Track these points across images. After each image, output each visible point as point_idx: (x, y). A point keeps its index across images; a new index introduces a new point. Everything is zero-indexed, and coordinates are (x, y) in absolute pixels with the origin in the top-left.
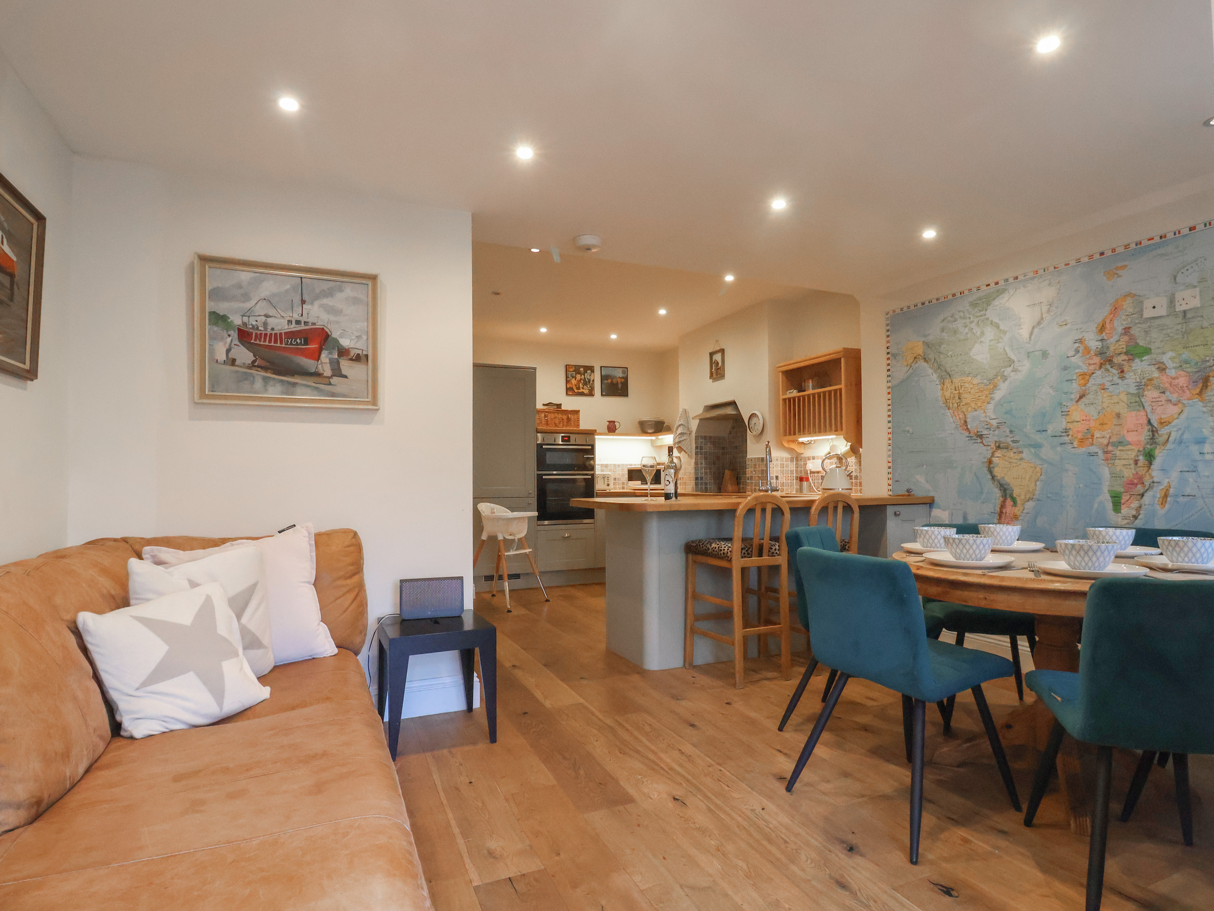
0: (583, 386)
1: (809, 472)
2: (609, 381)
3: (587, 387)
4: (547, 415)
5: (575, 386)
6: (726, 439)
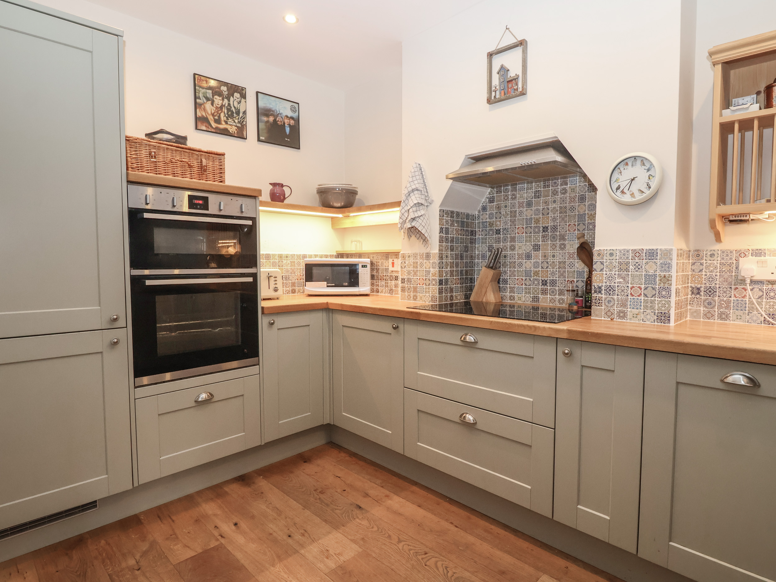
0: (227, 119)
1: (748, 281)
2: (271, 119)
3: (235, 122)
4: (155, 152)
5: (213, 115)
6: (477, 216)
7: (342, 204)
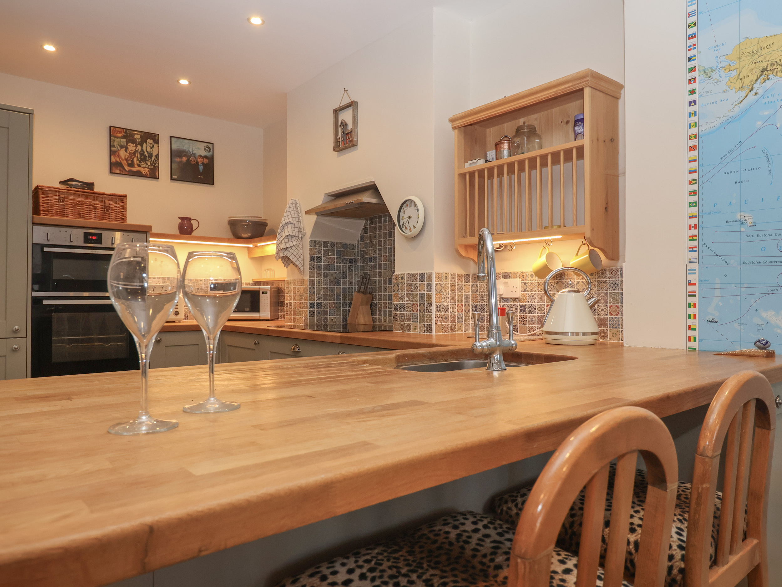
0: (140, 162)
3: (147, 164)
4: (63, 197)
5: (126, 160)
6: (357, 245)
7: (249, 235)
